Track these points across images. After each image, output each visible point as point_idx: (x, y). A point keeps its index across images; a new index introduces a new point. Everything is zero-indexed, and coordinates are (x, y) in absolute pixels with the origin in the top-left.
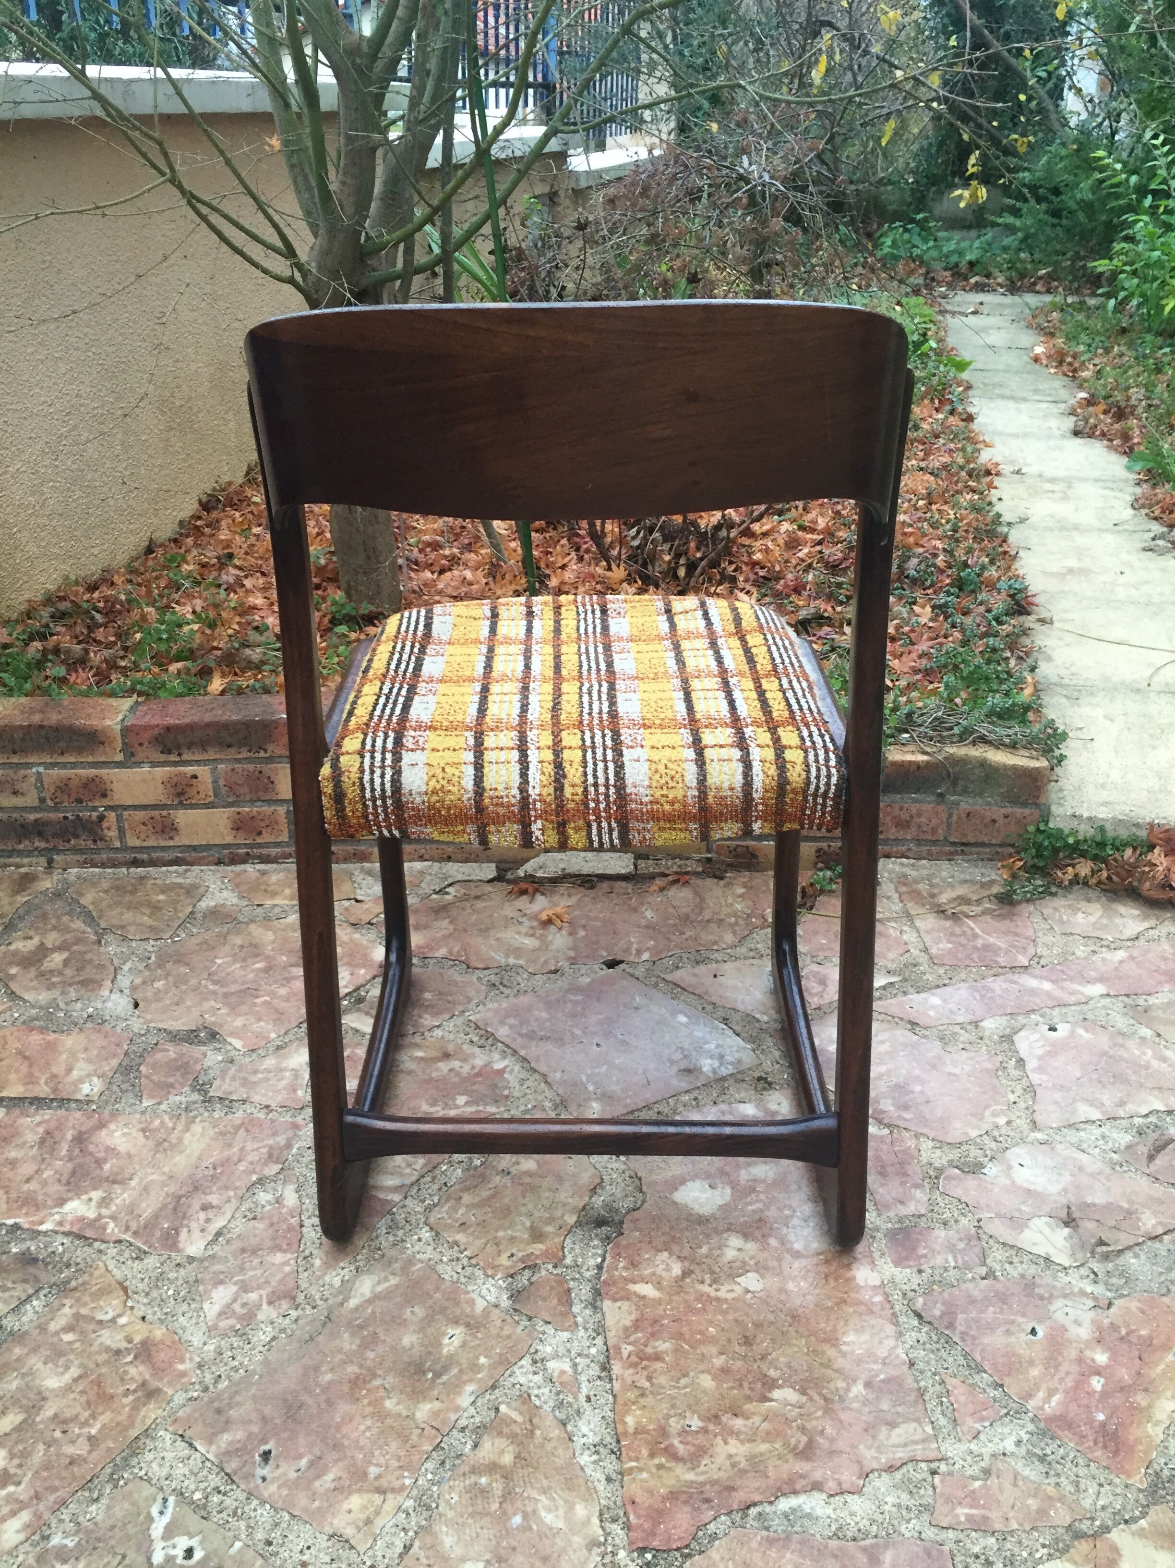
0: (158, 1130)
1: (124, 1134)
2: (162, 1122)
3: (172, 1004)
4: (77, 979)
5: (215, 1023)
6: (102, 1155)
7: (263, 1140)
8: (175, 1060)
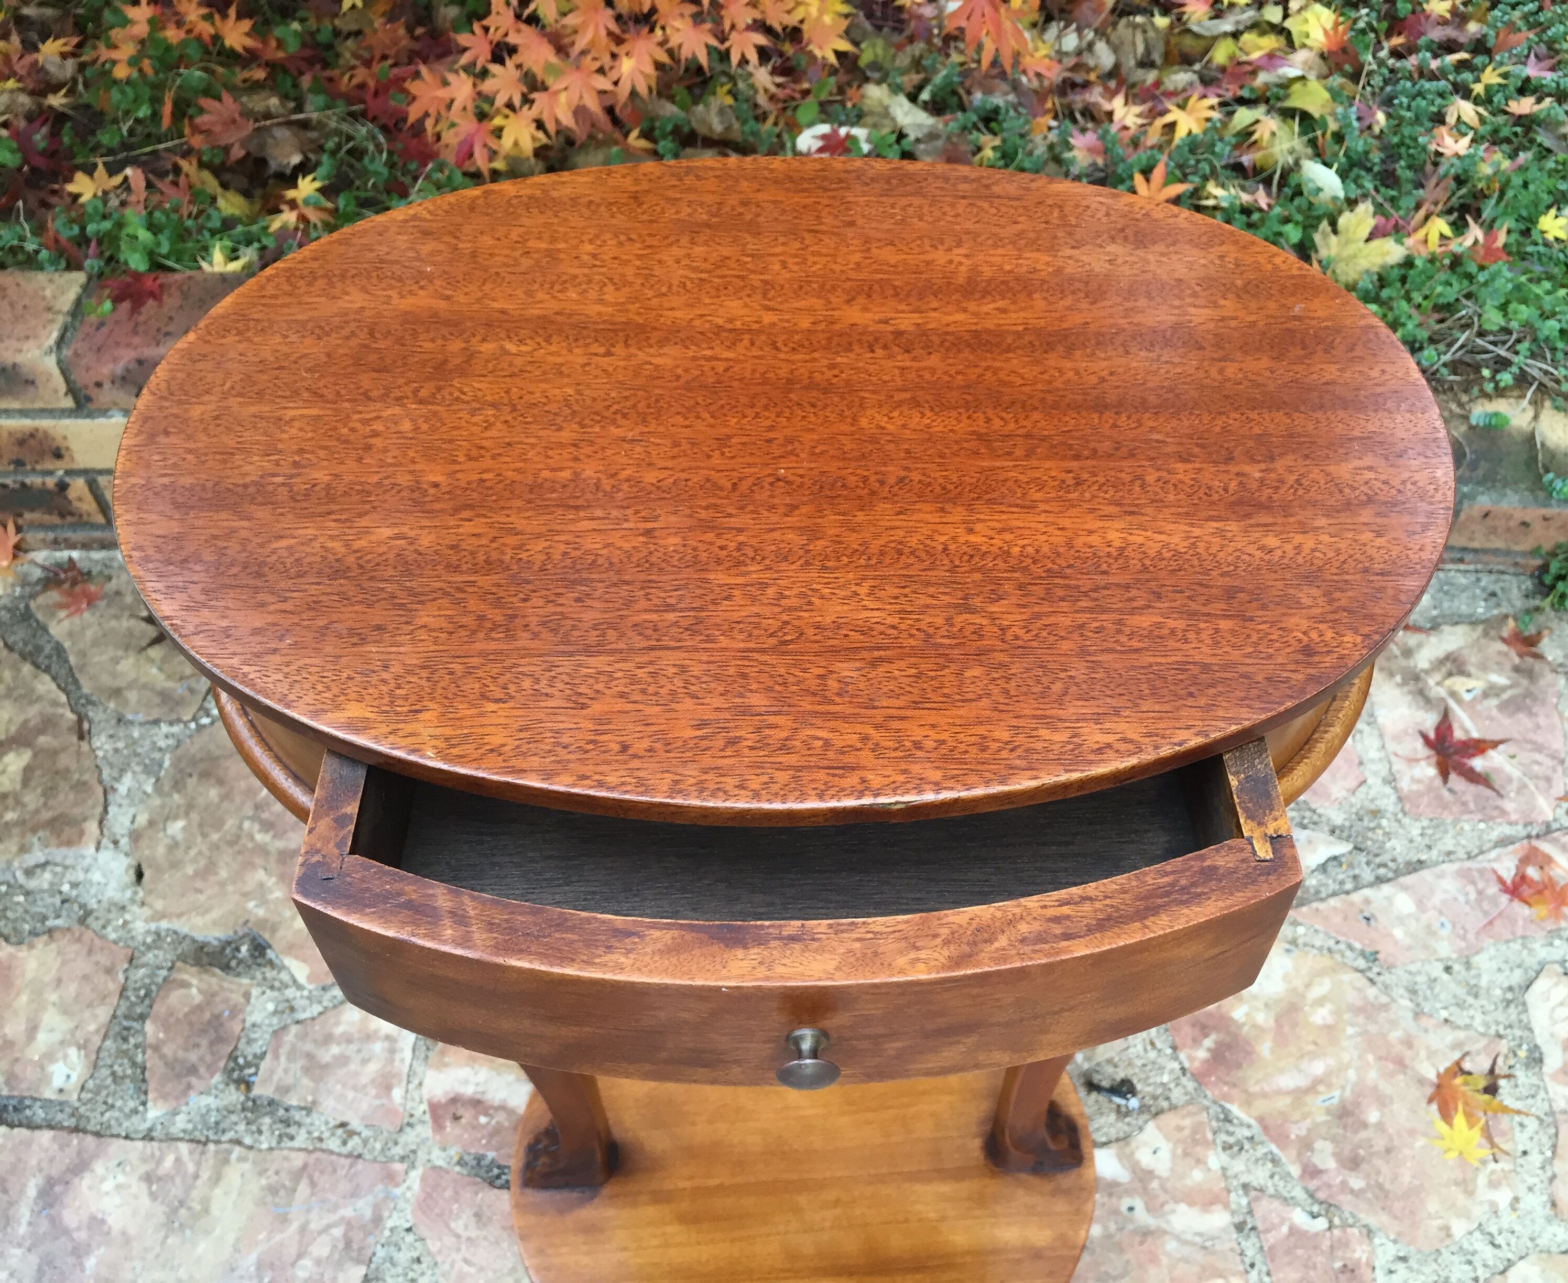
0: (169, 1178)
1: (118, 1187)
2: (178, 1160)
3: (197, 874)
4: (46, 815)
5: (262, 923)
6: (81, 1236)
7: (335, 1208)
8: (199, 1008)
